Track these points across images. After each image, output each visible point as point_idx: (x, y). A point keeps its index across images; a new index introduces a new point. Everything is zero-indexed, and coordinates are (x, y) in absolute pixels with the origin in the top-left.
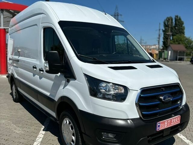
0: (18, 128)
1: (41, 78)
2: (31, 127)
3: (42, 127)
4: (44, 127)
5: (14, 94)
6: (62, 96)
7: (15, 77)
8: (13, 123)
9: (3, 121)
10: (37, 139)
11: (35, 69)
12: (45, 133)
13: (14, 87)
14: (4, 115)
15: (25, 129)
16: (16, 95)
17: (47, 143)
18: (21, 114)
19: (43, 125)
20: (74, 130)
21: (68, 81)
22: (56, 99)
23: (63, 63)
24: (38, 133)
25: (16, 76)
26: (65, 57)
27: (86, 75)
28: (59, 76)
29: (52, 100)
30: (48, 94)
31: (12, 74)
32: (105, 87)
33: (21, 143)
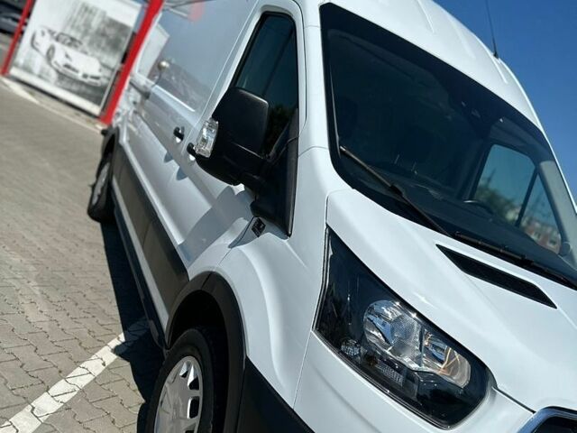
0: (42, 305)
1: (181, 175)
2: (81, 321)
3: (115, 335)
4: (123, 339)
5: (98, 191)
6: (214, 270)
7: (120, 142)
8: (39, 279)
9: (16, 259)
10: (78, 371)
11: (178, 140)
12: (112, 364)
13: (105, 170)
14: (31, 242)
15: (61, 317)
16: (99, 196)
17: (99, 405)
18: (82, 259)
19: (125, 328)
20: (196, 420)
21: (258, 229)
22: (193, 271)
23: (271, 154)
24: (89, 352)
25: (124, 139)
26: (287, 136)
27: (333, 238)
28: (236, 193)
29: (180, 269)
30: (177, 239)
31: (118, 129)
32: (390, 322)
33: (17, 359)
